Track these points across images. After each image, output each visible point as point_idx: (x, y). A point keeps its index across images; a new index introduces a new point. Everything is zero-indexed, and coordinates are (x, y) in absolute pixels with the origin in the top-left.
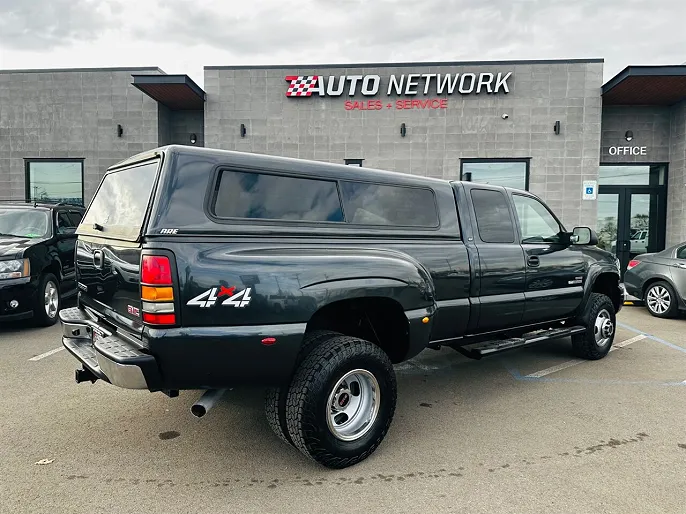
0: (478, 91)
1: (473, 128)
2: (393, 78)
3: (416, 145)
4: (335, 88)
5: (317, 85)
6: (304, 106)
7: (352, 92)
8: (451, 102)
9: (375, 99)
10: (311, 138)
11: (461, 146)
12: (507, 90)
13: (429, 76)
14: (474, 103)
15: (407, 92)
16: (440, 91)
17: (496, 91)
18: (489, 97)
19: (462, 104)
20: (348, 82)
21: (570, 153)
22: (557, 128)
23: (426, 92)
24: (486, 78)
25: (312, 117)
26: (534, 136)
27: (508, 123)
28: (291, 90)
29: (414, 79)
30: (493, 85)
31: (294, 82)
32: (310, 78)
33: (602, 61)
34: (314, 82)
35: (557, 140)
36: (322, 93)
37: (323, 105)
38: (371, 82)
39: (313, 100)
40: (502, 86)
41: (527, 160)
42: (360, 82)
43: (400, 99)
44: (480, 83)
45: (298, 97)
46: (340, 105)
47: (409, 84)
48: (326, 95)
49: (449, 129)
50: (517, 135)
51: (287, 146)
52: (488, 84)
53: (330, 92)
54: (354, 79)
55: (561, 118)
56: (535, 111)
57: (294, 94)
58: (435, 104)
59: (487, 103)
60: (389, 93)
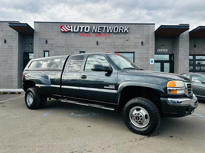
0: (119, 32)
1: (118, 43)
2: (94, 27)
3: (101, 47)
4: (76, 29)
5: (70, 28)
6: (67, 34)
7: (81, 31)
8: (111, 35)
9: (89, 34)
10: (68, 44)
11: (115, 48)
12: (127, 32)
13: (105, 27)
14: (118, 36)
15: (98, 32)
16: (108, 32)
17: (124, 32)
18: (122, 34)
19: (115, 36)
20: (80, 28)
21: (146, 50)
22: (142, 43)
23: (104, 32)
24: (121, 28)
25: (69, 38)
26: (136, 46)
27: (128, 41)
28: (62, 29)
29: (100, 28)
30: (124, 30)
31: (63, 27)
32: (68, 26)
33: (154, 24)
34: (69, 27)
35: (142, 47)
36: (72, 31)
37: (72, 35)
38: (87, 28)
39: (70, 33)
40: (126, 31)
41: (134, 53)
42: (84, 28)
43: (96, 34)
45: (64, 32)
46: (78, 35)
47: (99, 29)
48: (73, 32)
49: (111, 43)
50: (131, 45)
51: (61, 47)
52: (122, 30)
53: (75, 31)
54: (82, 27)
55: (144, 41)
56: (135, 38)
57: (63, 31)
58: (107, 36)
59: (122, 35)
60: (93, 32)
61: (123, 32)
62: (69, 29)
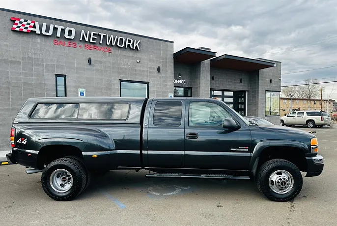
0: (126, 47)
1: (124, 65)
2: (83, 32)
3: (97, 70)
4: (47, 30)
5: (34, 27)
6: (25, 38)
7: (58, 35)
8: (113, 50)
10: (30, 59)
11: (119, 73)
12: (139, 49)
13: (102, 35)
14: (124, 53)
15: (91, 41)
16: (108, 44)
17: (134, 48)
18: (131, 51)
19: (119, 52)
20: (55, 29)
21: (164, 81)
22: (158, 69)
23: (101, 43)
24: (130, 41)
25: (30, 46)
26: (150, 72)
27: (140, 64)
28: (15, 26)
29: (94, 35)
30: (133, 45)
31: (17, 22)
32: (29, 22)
33: (173, 42)
34: (32, 24)
35: (159, 75)
36: (38, 32)
37: (39, 40)
38: (70, 31)
39: (32, 35)
40: (136, 47)
41: (147, 83)
42: (63, 31)
43: (86, 44)
44: (127, 43)
45: (21, 32)
46: (50, 42)
47: (92, 37)
48: (41, 34)
49: (113, 64)
50: (143, 71)
51: (12, 62)
52: (131, 44)
53: (44, 32)
54: (60, 28)
55: (160, 66)
56: (150, 60)
57: (18, 29)
58: (106, 50)
59: (130, 53)
60: (81, 39)
61: (131, 48)
62: (30, 27)
